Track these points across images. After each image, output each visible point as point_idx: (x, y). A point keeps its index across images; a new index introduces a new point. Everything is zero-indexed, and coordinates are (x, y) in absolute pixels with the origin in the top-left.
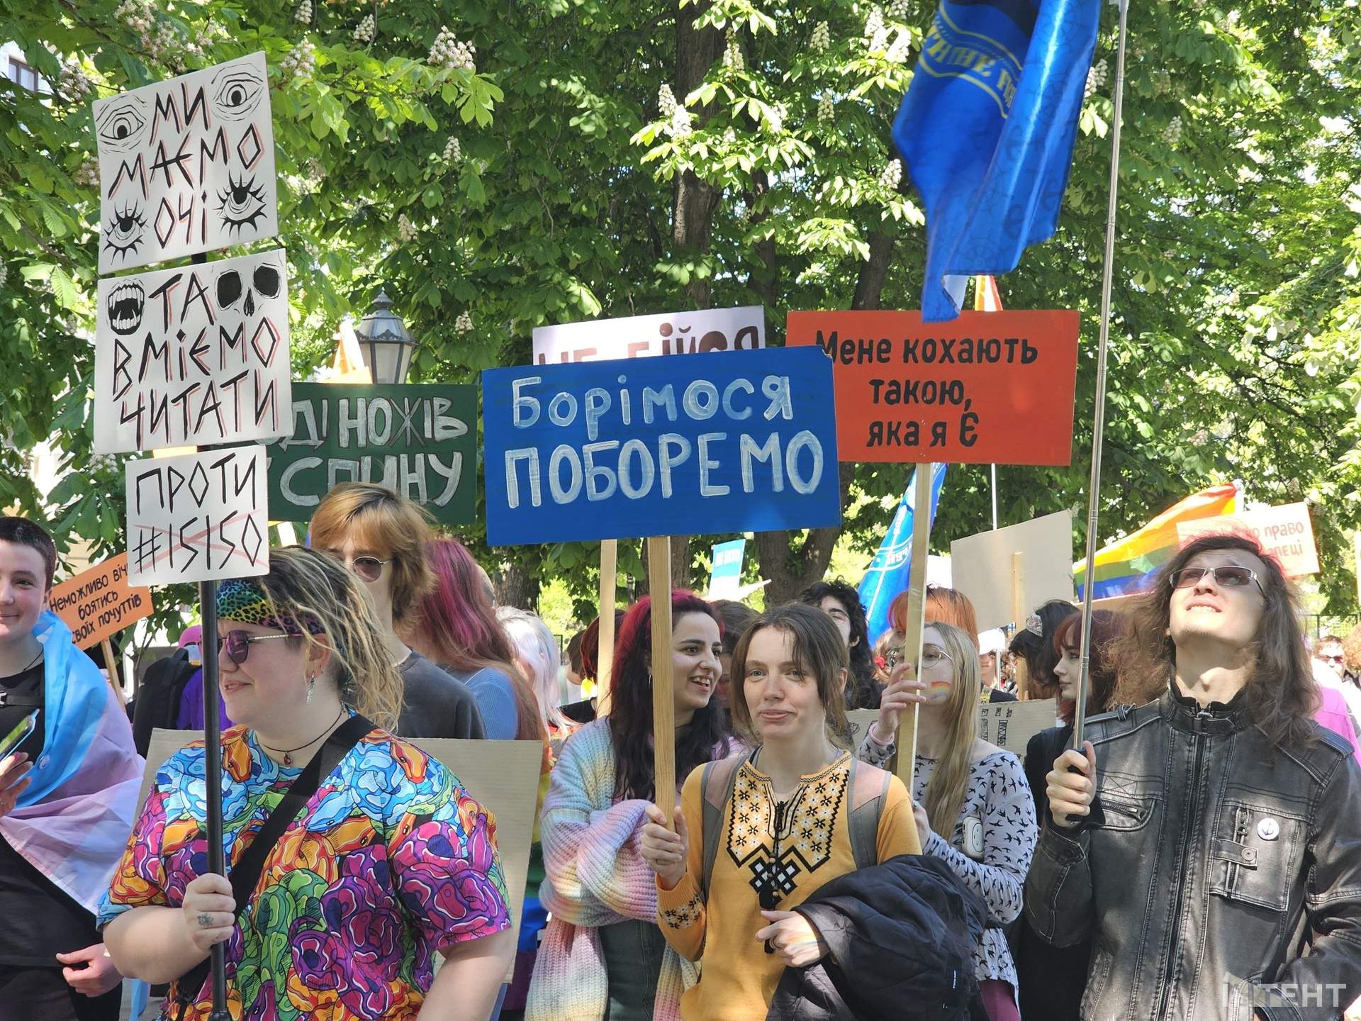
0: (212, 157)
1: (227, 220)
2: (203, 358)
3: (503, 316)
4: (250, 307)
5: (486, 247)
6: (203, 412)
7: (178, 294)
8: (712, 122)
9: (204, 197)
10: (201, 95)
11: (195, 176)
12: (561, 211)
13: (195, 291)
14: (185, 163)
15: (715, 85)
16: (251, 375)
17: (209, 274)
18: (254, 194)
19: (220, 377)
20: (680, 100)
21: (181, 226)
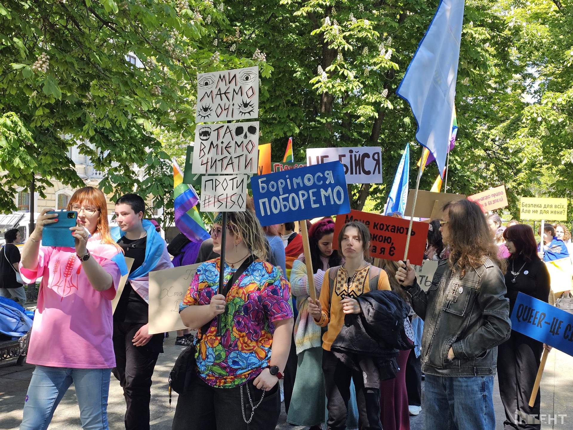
0: (237, 94)
1: (241, 112)
2: (229, 149)
3: (271, 132)
4: (246, 136)
5: (266, 112)
6: (228, 165)
7: (222, 131)
8: (333, 76)
9: (233, 105)
10: (235, 76)
11: (231, 99)
12: (288, 102)
13: (228, 131)
14: (227, 95)
15: (335, 65)
16: (244, 156)
17: (233, 127)
18: (251, 106)
19: (234, 155)
20: (324, 70)
21: (225, 113)
